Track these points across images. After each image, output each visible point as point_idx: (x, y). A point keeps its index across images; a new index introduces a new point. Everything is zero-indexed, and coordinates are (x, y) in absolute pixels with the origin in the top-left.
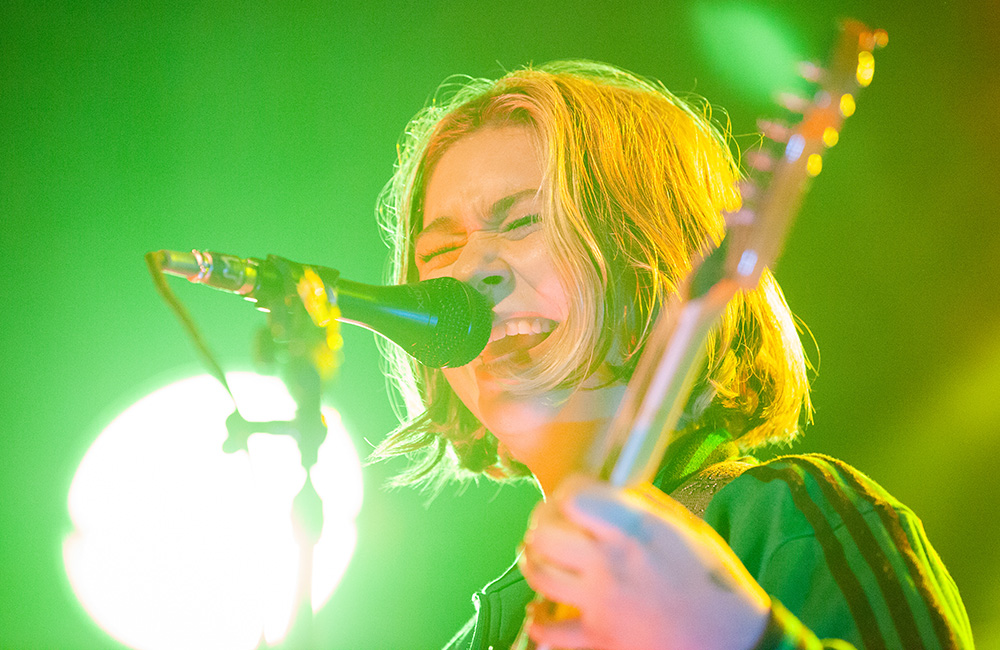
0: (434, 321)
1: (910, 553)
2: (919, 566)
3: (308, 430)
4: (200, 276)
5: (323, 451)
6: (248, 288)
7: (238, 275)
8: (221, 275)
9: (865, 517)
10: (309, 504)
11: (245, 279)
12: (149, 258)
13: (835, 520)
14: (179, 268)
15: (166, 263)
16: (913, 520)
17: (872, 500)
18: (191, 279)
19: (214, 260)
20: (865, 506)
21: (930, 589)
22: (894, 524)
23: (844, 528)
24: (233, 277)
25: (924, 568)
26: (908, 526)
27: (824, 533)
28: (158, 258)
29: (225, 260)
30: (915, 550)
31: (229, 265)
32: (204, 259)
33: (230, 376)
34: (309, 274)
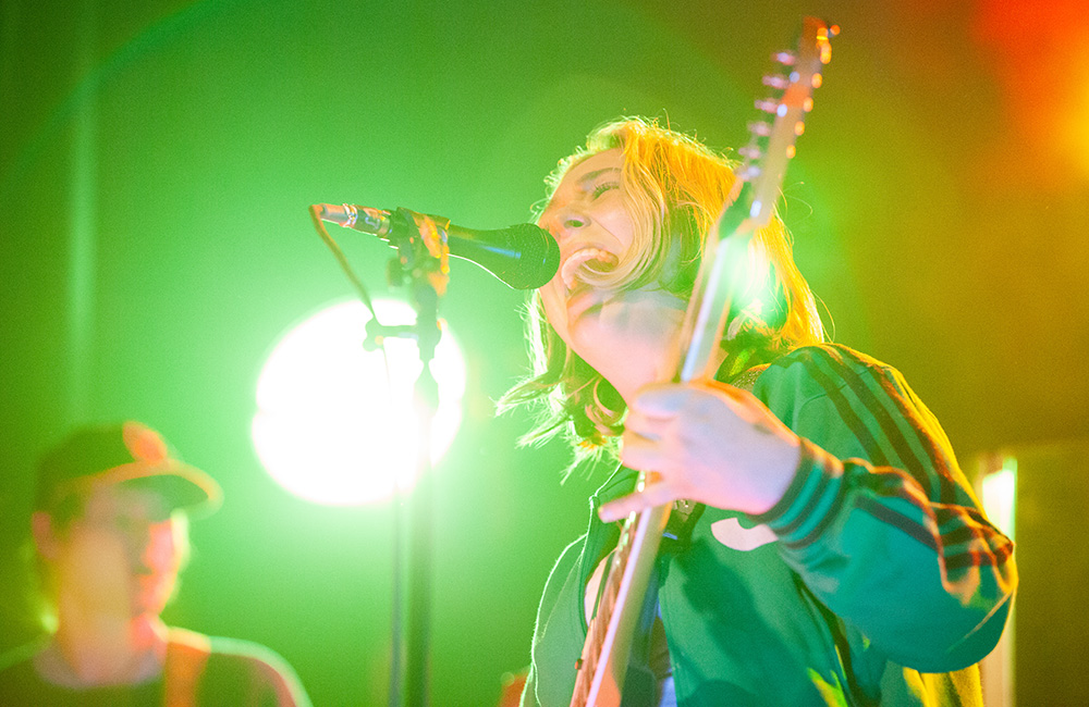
0: (518, 255)
1: (896, 395)
2: (905, 402)
3: (426, 331)
4: (349, 223)
5: (438, 349)
6: (383, 231)
7: (375, 222)
8: (362, 223)
9: (861, 377)
10: (428, 384)
11: (381, 225)
12: (311, 209)
13: (841, 382)
14: (333, 217)
15: (323, 213)
16: (897, 376)
17: (864, 364)
18: (341, 224)
19: (358, 211)
20: (860, 370)
21: (915, 418)
22: (883, 378)
23: (848, 387)
24: (373, 224)
25: (909, 404)
26: (893, 378)
27: (835, 393)
28: (318, 210)
29: (366, 211)
30: (901, 394)
31: (369, 214)
32: (350, 210)
33: (374, 303)
34: (427, 220)
